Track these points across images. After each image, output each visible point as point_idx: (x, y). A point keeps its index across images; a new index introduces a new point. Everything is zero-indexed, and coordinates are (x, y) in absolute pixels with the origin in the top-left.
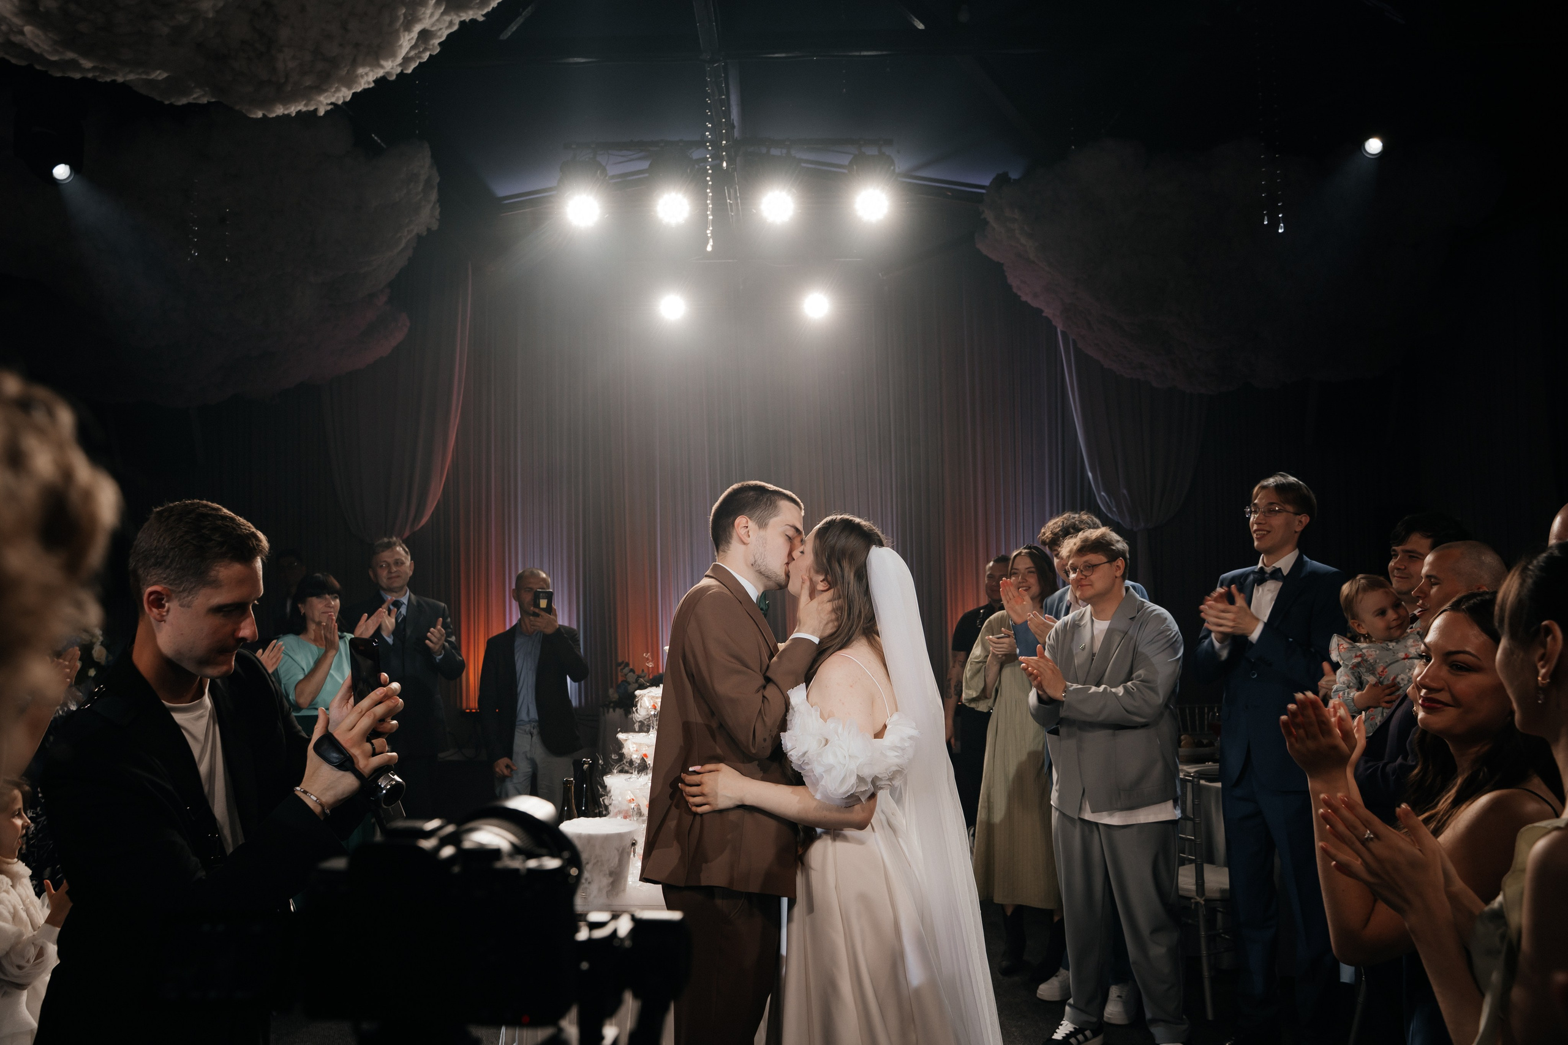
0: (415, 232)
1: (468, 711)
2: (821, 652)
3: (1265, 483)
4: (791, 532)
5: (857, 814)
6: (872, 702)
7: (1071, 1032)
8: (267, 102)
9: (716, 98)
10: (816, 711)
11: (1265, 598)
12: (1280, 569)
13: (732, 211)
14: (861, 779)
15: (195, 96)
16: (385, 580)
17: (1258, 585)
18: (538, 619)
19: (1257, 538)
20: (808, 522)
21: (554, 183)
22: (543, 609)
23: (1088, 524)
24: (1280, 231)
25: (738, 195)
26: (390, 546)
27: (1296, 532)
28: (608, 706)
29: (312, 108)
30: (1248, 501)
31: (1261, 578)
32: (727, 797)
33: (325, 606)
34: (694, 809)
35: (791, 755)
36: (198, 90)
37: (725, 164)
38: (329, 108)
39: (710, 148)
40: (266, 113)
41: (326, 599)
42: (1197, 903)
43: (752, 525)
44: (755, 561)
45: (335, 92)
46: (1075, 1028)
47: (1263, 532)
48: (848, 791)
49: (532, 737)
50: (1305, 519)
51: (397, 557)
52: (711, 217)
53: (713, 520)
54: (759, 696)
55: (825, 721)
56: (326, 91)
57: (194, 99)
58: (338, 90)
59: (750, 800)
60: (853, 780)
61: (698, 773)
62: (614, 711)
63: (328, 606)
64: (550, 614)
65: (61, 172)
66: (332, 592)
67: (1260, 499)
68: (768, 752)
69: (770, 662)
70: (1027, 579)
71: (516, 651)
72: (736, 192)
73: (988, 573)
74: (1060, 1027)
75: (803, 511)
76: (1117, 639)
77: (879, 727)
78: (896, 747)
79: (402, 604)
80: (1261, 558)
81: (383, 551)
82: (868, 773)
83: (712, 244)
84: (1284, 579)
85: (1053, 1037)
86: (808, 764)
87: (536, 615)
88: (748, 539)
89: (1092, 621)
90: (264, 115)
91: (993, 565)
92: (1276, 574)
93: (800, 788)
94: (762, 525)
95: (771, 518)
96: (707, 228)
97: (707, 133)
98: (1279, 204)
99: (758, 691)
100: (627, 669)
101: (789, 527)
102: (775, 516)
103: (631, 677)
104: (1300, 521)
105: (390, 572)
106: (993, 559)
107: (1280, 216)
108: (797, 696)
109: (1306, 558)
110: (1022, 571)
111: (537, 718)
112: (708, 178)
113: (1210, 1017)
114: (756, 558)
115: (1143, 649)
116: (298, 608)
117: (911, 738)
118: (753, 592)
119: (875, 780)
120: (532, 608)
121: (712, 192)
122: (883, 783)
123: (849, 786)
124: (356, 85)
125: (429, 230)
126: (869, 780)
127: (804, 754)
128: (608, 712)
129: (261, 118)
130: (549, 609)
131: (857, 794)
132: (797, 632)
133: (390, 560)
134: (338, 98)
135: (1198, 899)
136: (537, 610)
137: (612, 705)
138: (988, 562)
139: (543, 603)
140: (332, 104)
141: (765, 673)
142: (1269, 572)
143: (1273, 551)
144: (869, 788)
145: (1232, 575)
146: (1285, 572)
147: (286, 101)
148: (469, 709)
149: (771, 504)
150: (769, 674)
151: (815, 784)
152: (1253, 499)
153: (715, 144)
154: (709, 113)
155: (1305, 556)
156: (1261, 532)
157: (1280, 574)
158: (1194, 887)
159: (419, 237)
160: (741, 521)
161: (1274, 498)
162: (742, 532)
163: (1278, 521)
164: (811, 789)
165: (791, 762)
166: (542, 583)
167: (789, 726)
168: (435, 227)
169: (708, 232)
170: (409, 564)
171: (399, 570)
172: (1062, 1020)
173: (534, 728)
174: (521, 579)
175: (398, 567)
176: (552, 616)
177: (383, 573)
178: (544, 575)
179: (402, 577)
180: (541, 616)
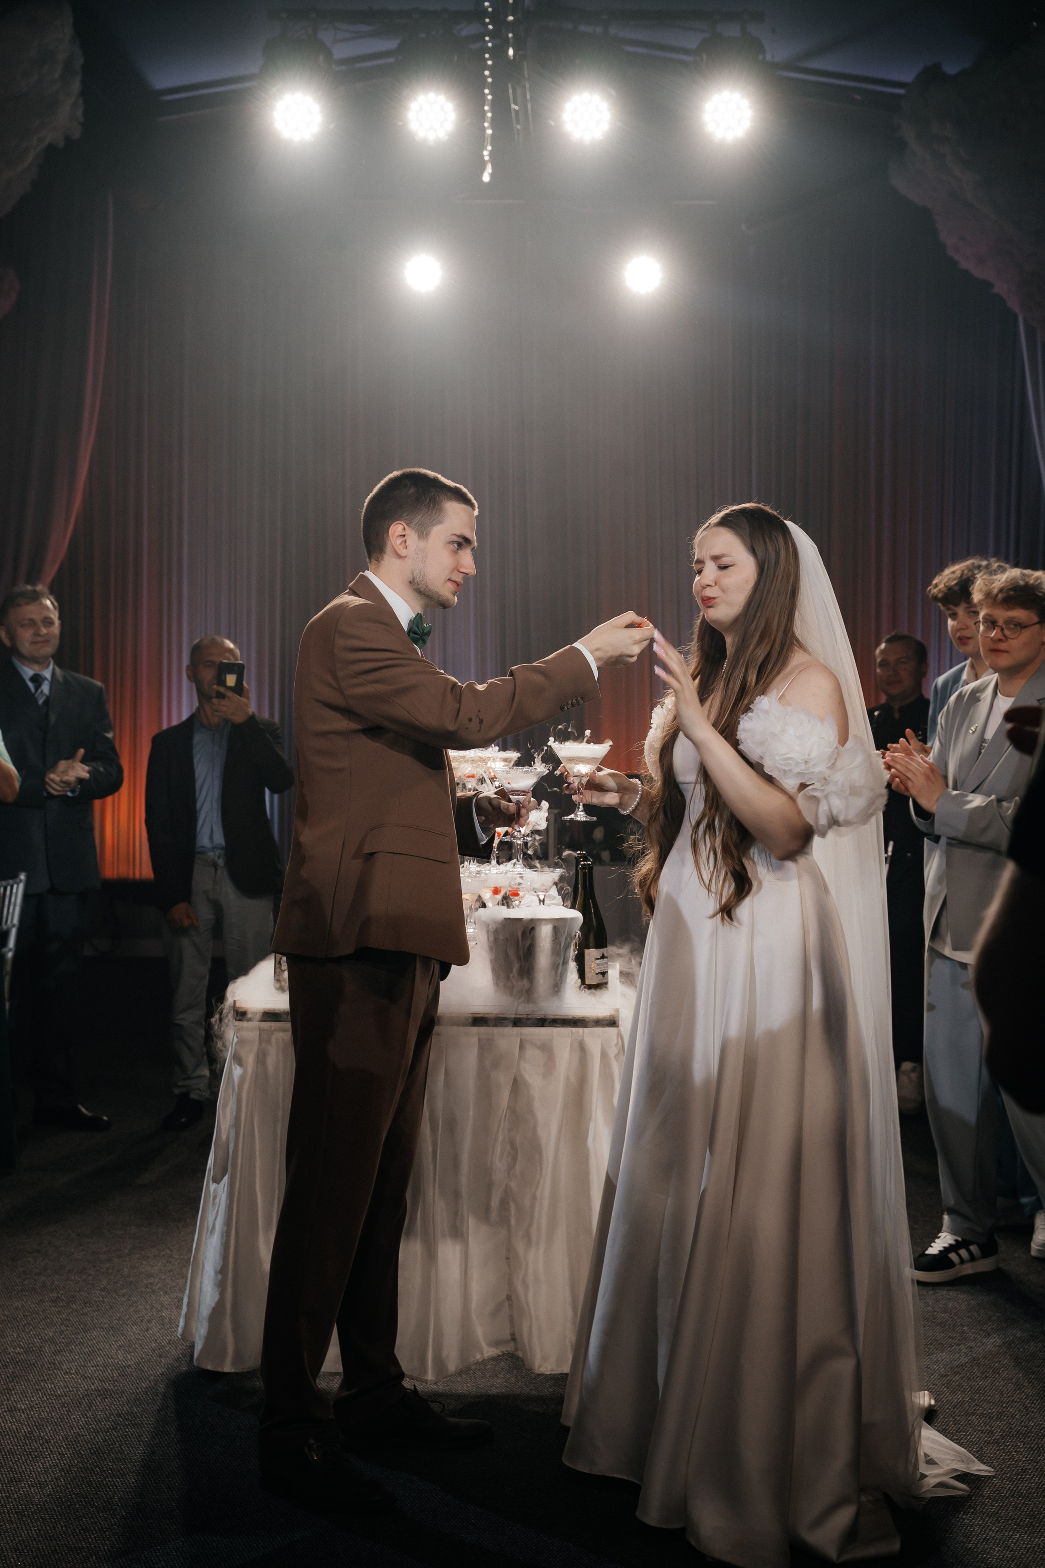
0: (47, 141)
7: (951, 1245)
13: (518, 122)
16: (27, 645)
18: (224, 702)
21: (255, 70)
22: (230, 688)
25: (528, 98)
26: (35, 597)
37: (511, 52)
39: (490, 27)
43: (410, 533)
44: (414, 579)
46: (956, 1241)
49: (218, 871)
51: (46, 613)
52: (489, 132)
64: (241, 696)
71: (195, 751)
72: (524, 95)
73: (879, 660)
74: (937, 1240)
79: (44, 681)
81: (27, 604)
83: (491, 171)
85: (927, 1252)
87: (220, 696)
88: (405, 551)
91: (885, 648)
94: (423, 532)
95: (435, 525)
96: (483, 148)
101: (457, 533)
105: (37, 634)
106: (884, 640)
111: (223, 843)
112: (487, 73)
114: (415, 575)
120: (215, 687)
125: (67, 139)
130: (239, 689)
133: (37, 618)
136: (222, 690)
138: (878, 644)
139: (231, 680)
149: (434, 507)
153: (498, 18)
159: (50, 149)
160: (396, 529)
162: (398, 542)
166: (228, 654)
168: (76, 134)
169: (485, 153)
170: (57, 622)
171: (44, 631)
172: (940, 1231)
173: (219, 858)
174: (196, 651)
175: (45, 626)
176: (243, 699)
177: (26, 636)
178: (231, 646)
179: (47, 641)
180: (228, 698)
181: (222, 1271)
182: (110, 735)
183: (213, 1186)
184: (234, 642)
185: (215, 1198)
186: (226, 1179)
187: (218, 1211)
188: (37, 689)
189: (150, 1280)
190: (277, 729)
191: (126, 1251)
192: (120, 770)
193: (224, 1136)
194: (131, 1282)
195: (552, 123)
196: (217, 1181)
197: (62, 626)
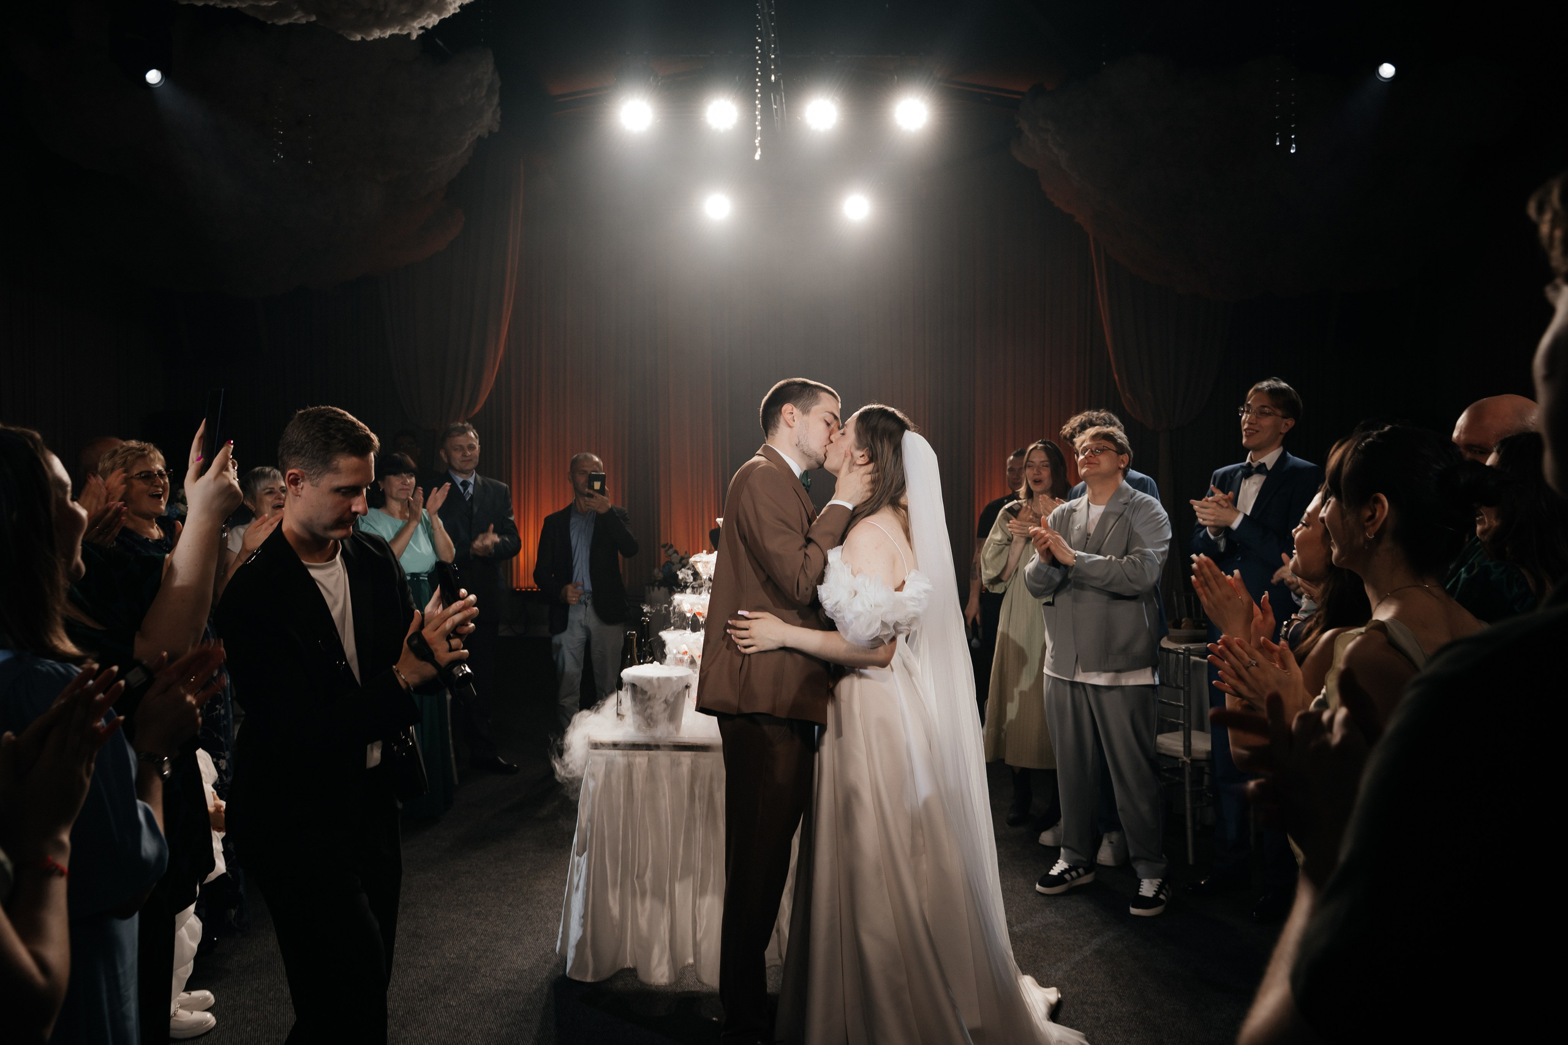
0: (478, 134)
1: (518, 590)
2: (854, 517)
3: (1259, 386)
4: (830, 418)
5: (881, 653)
6: (894, 563)
7: (1066, 869)
8: (366, 28)
9: (766, 11)
10: (848, 567)
11: (1250, 490)
12: (1264, 464)
14: (884, 624)
15: (296, 17)
16: (458, 462)
17: (1246, 478)
18: (592, 500)
19: (1246, 436)
20: (846, 413)
22: (597, 491)
23: (1104, 420)
24: (1292, 151)
25: (784, 101)
26: (464, 431)
27: (1281, 433)
28: (653, 585)
29: (405, 32)
30: (1242, 401)
31: (1248, 472)
32: (771, 640)
33: (402, 483)
34: (743, 650)
35: (826, 604)
36: (299, 12)
37: (774, 77)
38: (421, 32)
39: (760, 62)
40: (364, 37)
41: (402, 477)
42: (1184, 762)
43: (796, 411)
44: (799, 442)
45: (426, 19)
46: (1069, 866)
47: (1253, 432)
48: (873, 634)
49: (586, 607)
50: (1291, 422)
51: (470, 442)
52: (759, 128)
53: (763, 410)
54: (802, 553)
55: (855, 576)
56: (419, 17)
57: (295, 20)
58: (429, 16)
59: (790, 643)
60: (878, 625)
61: (747, 619)
62: (659, 589)
63: (404, 483)
64: (603, 495)
65: (153, 76)
66: (409, 471)
67: (1253, 400)
68: (808, 601)
69: (810, 526)
70: (1041, 471)
71: (571, 529)
72: (781, 100)
74: (1056, 865)
75: (840, 404)
76: (1111, 522)
77: (900, 583)
78: (913, 598)
79: (469, 484)
80: (1249, 455)
81: (459, 435)
82: (890, 619)
83: (760, 153)
84: (1268, 473)
85: (1050, 873)
86: (839, 612)
87: (590, 496)
88: (793, 422)
89: (1089, 505)
90: (362, 38)
92: (1261, 469)
93: (832, 634)
94: (805, 411)
95: (813, 406)
96: (756, 138)
97: (757, 47)
98: (1292, 126)
99: (800, 549)
100: (671, 550)
101: (828, 414)
102: (817, 404)
103: (675, 558)
104: (1286, 424)
105: (464, 455)
107: (1293, 137)
108: (834, 556)
109: (1289, 454)
110: (1038, 464)
111: (591, 589)
112: (757, 91)
113: (1191, 862)
114: (800, 439)
115: (1137, 529)
116: (378, 484)
117: (926, 591)
118: (797, 470)
119: (896, 625)
120: (587, 490)
121: (761, 103)
122: (902, 628)
123: (874, 630)
124: (446, 12)
125: (490, 133)
126: (891, 625)
127: (837, 603)
128: (653, 590)
129: (359, 41)
130: (602, 491)
131: (881, 637)
132: (834, 499)
133: (465, 444)
134: (428, 23)
135: (1185, 759)
136: (591, 492)
137: (657, 583)
139: (597, 485)
140: (422, 28)
141: (807, 534)
142: (1255, 466)
143: (1260, 449)
144: (892, 631)
145: (1224, 471)
146: (1269, 467)
147: (383, 26)
148: (519, 588)
149: (812, 395)
150: (810, 536)
151: (846, 630)
152: (1247, 399)
153: (765, 58)
154: (759, 29)
155: (1288, 453)
156: (1251, 431)
157: (1264, 468)
158: (1182, 749)
159: (480, 139)
160: (787, 408)
161: (1266, 401)
162: (788, 417)
163: (1267, 422)
164: (842, 633)
165: (825, 610)
166: (595, 466)
167: (825, 580)
168: (496, 129)
169: (757, 141)
170: (478, 447)
171: (469, 453)
172: (1059, 858)
173: (588, 599)
174: (574, 462)
175: (469, 450)
176: (605, 498)
177: (457, 456)
178: (597, 459)
179: (471, 460)
180: (596, 497)
181: (584, 917)
182: (512, 518)
183: (576, 859)
184: (599, 456)
185: (578, 866)
186: (585, 854)
187: (580, 875)
188: (465, 490)
189: (541, 897)
190: (626, 514)
191: (526, 872)
192: (520, 541)
193: (583, 825)
194: (528, 899)
195: (799, 118)
196: (580, 855)
197: (481, 449)
